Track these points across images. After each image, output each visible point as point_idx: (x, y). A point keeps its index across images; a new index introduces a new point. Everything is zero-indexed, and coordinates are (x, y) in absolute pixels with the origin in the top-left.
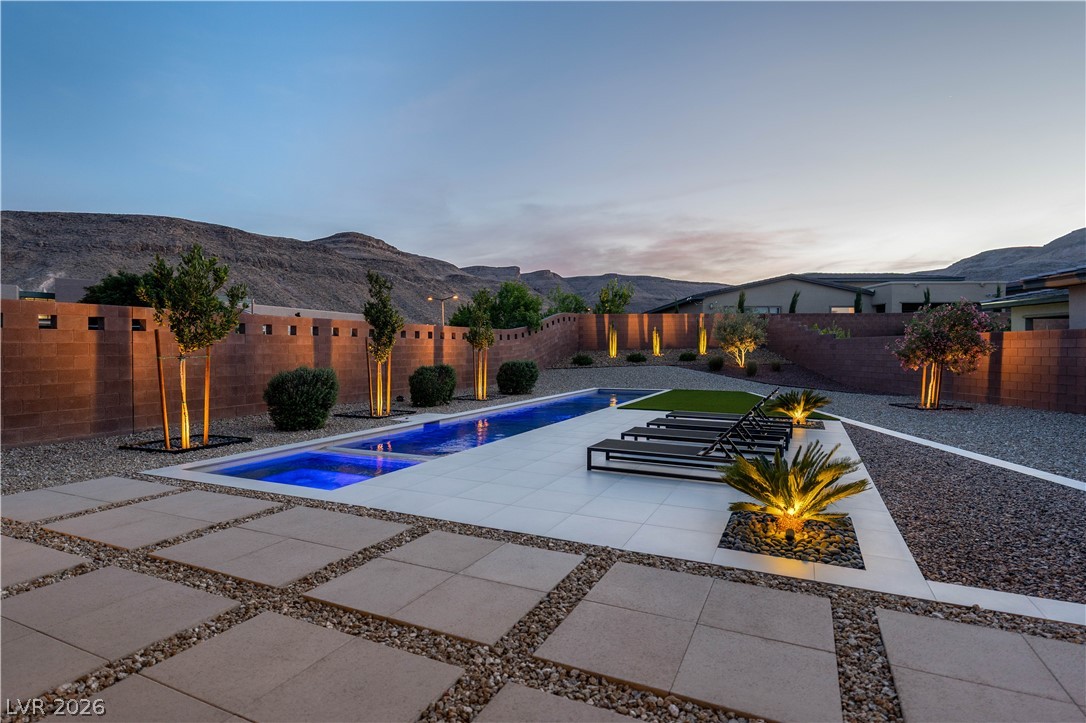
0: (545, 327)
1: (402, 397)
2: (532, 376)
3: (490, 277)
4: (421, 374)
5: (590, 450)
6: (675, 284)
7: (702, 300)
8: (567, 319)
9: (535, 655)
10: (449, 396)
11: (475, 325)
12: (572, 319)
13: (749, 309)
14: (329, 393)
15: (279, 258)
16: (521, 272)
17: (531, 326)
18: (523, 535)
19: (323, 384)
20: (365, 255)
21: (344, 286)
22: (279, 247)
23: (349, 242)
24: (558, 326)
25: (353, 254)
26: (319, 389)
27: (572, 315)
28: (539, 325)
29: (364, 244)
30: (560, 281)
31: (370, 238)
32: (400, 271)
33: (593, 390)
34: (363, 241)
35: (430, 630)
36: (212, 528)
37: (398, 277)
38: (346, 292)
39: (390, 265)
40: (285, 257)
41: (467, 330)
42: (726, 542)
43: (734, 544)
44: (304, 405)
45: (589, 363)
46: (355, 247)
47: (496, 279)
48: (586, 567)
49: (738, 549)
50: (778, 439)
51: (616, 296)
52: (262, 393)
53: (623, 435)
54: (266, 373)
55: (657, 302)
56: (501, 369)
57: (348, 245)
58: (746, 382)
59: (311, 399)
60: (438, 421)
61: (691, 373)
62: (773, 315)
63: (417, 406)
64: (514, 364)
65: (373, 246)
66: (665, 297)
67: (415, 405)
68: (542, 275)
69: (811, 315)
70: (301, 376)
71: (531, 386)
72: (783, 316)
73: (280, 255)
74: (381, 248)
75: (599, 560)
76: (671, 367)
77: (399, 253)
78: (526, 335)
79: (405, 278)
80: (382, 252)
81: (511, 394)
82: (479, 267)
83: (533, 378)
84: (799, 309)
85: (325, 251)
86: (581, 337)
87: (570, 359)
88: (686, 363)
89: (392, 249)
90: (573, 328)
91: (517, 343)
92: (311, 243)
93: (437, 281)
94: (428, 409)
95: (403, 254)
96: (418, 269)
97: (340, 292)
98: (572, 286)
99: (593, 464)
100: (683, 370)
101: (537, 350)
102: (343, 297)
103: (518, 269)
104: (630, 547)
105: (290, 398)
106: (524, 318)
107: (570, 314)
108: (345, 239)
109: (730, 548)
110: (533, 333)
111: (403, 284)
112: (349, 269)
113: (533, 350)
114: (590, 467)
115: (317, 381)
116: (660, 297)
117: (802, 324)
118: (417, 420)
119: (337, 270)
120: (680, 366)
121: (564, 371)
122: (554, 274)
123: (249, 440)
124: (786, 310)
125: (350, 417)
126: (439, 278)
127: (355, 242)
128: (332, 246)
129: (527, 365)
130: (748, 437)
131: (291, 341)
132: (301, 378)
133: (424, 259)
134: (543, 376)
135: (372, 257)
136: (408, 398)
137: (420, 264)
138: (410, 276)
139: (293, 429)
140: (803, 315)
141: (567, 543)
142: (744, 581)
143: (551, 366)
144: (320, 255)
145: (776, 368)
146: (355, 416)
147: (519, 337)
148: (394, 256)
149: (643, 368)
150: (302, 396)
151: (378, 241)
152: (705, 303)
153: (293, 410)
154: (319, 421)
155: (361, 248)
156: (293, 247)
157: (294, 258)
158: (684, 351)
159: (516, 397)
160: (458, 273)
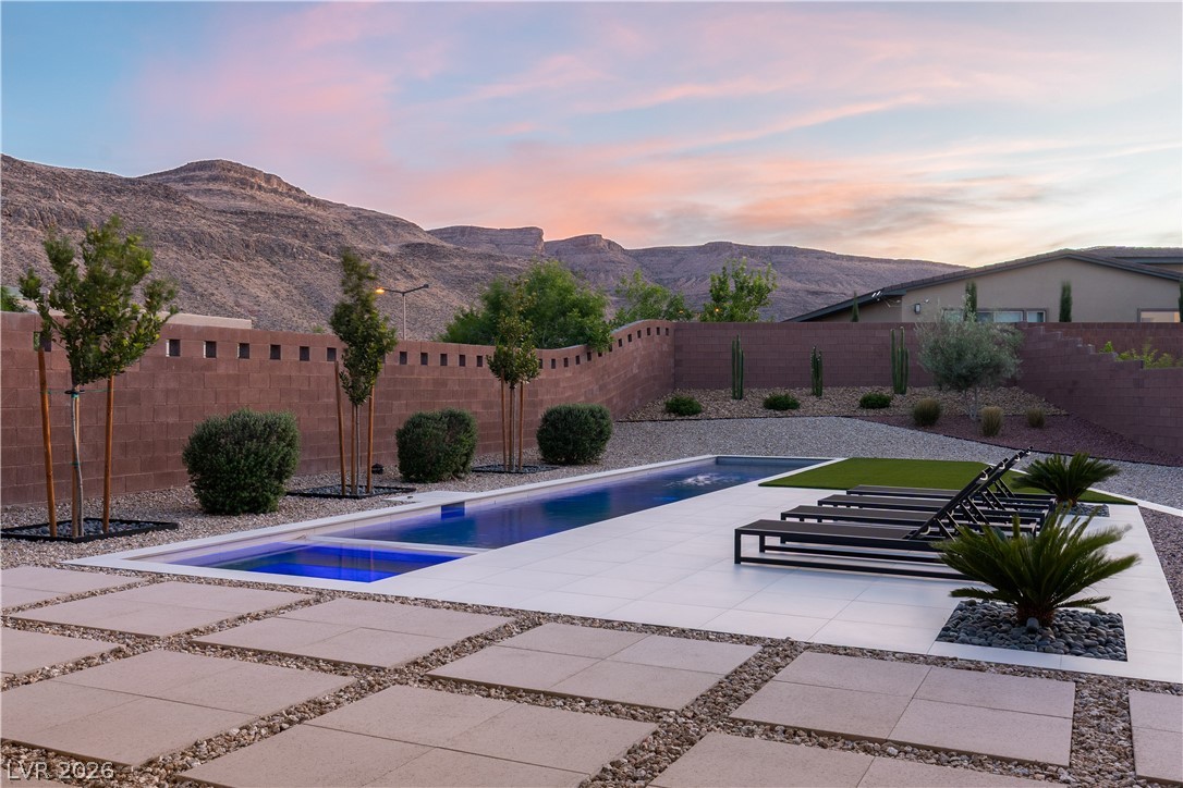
0: (615, 346)
1: (381, 467)
2: (601, 432)
3: (484, 248)
4: (419, 426)
5: (738, 533)
6: (845, 264)
7: (899, 297)
8: (654, 331)
9: (731, 716)
10: (464, 465)
11: (503, 341)
12: (663, 331)
13: (987, 313)
14: (288, 454)
15: (79, 210)
16: (545, 239)
17: (592, 342)
18: (670, 628)
19: (280, 439)
20: (245, 205)
21: (205, 265)
22: (81, 188)
23: (215, 179)
24: (638, 343)
25: (221, 203)
26: (273, 448)
27: (662, 323)
28: (605, 341)
29: (244, 183)
30: (620, 257)
31: (254, 173)
32: (312, 236)
33: (707, 458)
34: (244, 178)
35: (600, 700)
36: (241, 618)
37: (308, 246)
38: (208, 275)
39: (293, 224)
40: (91, 208)
41: (489, 351)
42: (946, 635)
43: (957, 638)
44: (251, 472)
45: (696, 412)
46: (225, 188)
47: (496, 252)
48: (766, 656)
49: (963, 642)
50: (1028, 522)
51: (742, 289)
52: (180, 453)
53: (784, 516)
54: (171, 420)
55: (810, 298)
56: (545, 420)
57: (211, 186)
58: (981, 447)
59: (262, 463)
60: (463, 503)
61: (883, 429)
62: (1031, 325)
63: (411, 481)
64: (570, 412)
65: (260, 187)
66: (825, 288)
67: (407, 479)
68: (584, 243)
69: (1102, 326)
70: (245, 425)
71: (599, 450)
72: (1050, 327)
73: (81, 204)
74: (275, 191)
75: (779, 652)
76: (844, 420)
77: (309, 201)
78: (583, 360)
79: (321, 249)
80: (277, 198)
81: (563, 464)
82: (463, 230)
83: (602, 436)
84: (1077, 316)
85: (169, 195)
86: (677, 363)
87: (661, 405)
88: (872, 412)
89: (294, 193)
90: (665, 348)
91: (569, 374)
92: (139, 181)
93: (383, 254)
94: (430, 485)
95: (317, 203)
96: (347, 231)
97: (196, 276)
98: (643, 266)
99: (742, 555)
100: (868, 425)
101: (601, 389)
102: (202, 285)
103: (540, 233)
104: (819, 639)
105: (230, 461)
106: (581, 331)
107: (659, 322)
108: (205, 174)
109: (952, 641)
110: (595, 356)
111: (317, 260)
112: (214, 231)
113: (596, 387)
114: (739, 559)
115: (270, 434)
116: (814, 287)
117: (1086, 342)
118: (428, 501)
119: (193, 234)
120: (862, 418)
121: (650, 425)
122: (610, 243)
123: (174, 526)
124: (1055, 317)
125: (309, 496)
126: (386, 249)
127: (225, 180)
128: (181, 187)
129: (592, 413)
130: (981, 519)
131: (207, 367)
132: (245, 431)
133: (358, 212)
134: (617, 432)
135: (255, 207)
136: (392, 468)
137: (350, 222)
138: (331, 245)
139: (233, 512)
140: (1087, 326)
141: (732, 636)
142: (970, 669)
143: (629, 418)
144: (157, 204)
145: (1036, 423)
146: (316, 495)
147: (572, 362)
148: (300, 206)
149: (794, 420)
150: (247, 457)
151: (268, 178)
152: (907, 303)
153: (234, 480)
154: (268, 499)
155: (237, 190)
156: (105, 189)
157: (108, 210)
158: (868, 391)
159: (574, 469)
160: (424, 239)
